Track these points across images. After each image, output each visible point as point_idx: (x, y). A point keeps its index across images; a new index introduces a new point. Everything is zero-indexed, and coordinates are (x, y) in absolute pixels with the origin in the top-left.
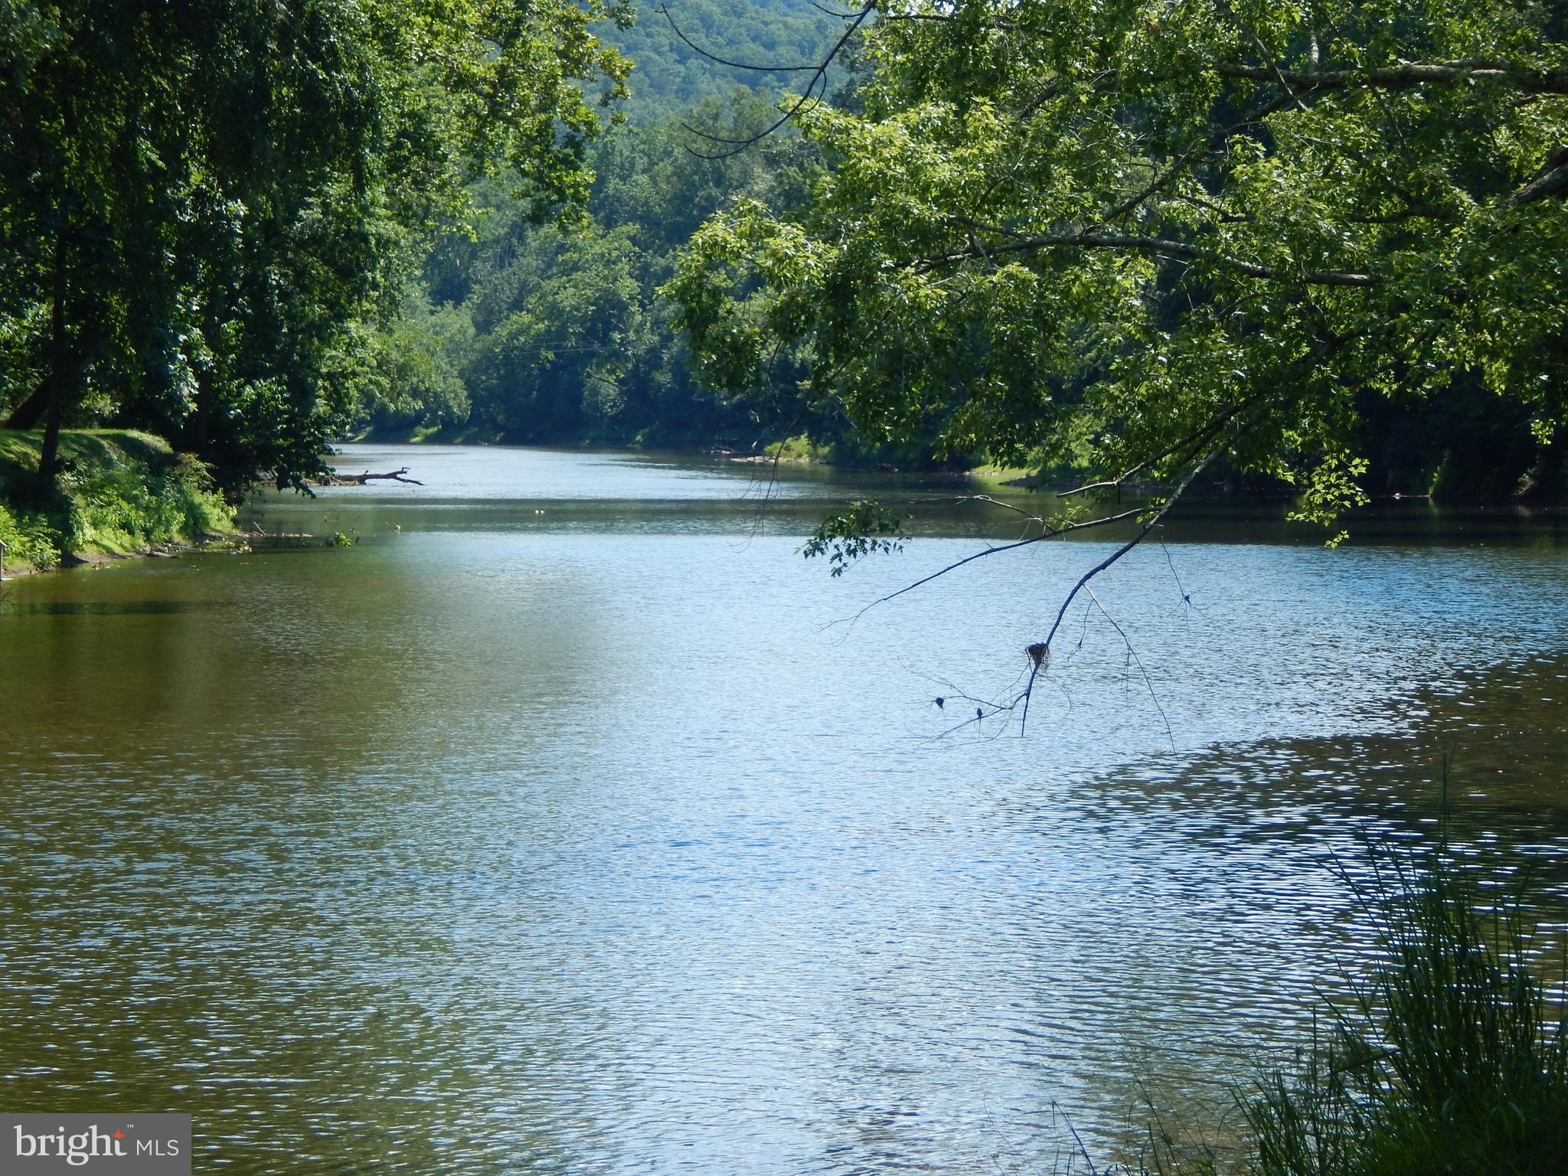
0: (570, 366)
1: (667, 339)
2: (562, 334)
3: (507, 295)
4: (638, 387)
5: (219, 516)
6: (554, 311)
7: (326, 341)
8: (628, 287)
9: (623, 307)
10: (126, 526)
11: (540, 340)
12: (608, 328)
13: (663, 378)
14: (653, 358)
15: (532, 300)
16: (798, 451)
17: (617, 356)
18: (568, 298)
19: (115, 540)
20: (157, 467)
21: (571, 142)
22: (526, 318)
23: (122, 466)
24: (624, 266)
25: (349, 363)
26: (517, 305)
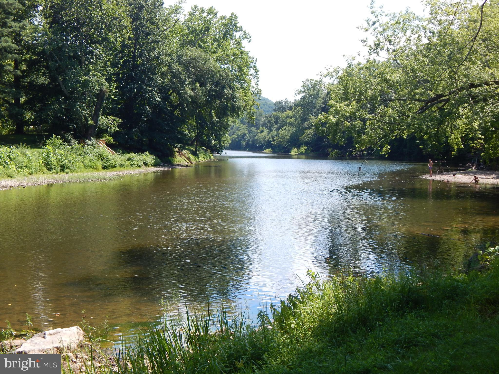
0: (240, 141)
1: (251, 138)
2: (239, 137)
3: (232, 133)
4: (247, 144)
5: (212, 157)
6: (238, 135)
7: (223, 137)
8: (246, 132)
9: (246, 134)
10: (204, 158)
11: (236, 138)
12: (244, 137)
13: (250, 143)
14: (249, 140)
15: (235, 134)
16: (267, 151)
17: (245, 140)
18: (239, 133)
19: (203, 159)
20: (206, 151)
21: (253, 113)
22: (234, 136)
23: (202, 151)
24: (246, 130)
25: (225, 139)
26: (233, 134)
